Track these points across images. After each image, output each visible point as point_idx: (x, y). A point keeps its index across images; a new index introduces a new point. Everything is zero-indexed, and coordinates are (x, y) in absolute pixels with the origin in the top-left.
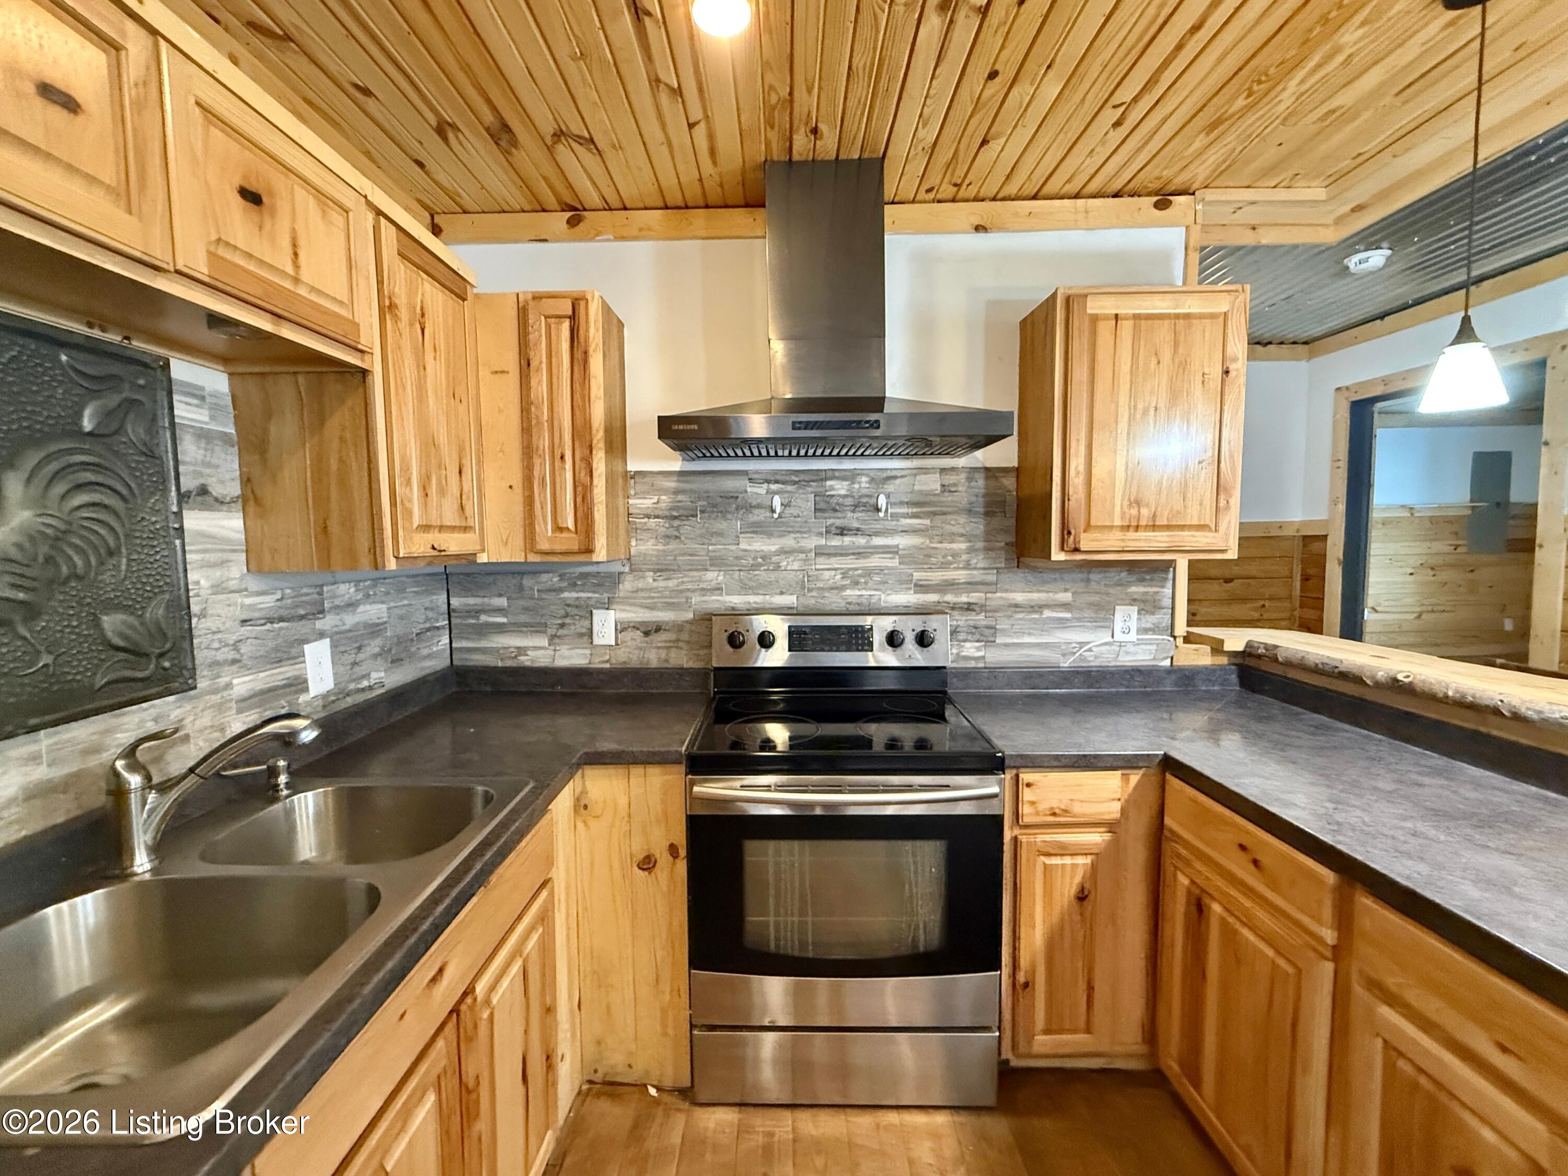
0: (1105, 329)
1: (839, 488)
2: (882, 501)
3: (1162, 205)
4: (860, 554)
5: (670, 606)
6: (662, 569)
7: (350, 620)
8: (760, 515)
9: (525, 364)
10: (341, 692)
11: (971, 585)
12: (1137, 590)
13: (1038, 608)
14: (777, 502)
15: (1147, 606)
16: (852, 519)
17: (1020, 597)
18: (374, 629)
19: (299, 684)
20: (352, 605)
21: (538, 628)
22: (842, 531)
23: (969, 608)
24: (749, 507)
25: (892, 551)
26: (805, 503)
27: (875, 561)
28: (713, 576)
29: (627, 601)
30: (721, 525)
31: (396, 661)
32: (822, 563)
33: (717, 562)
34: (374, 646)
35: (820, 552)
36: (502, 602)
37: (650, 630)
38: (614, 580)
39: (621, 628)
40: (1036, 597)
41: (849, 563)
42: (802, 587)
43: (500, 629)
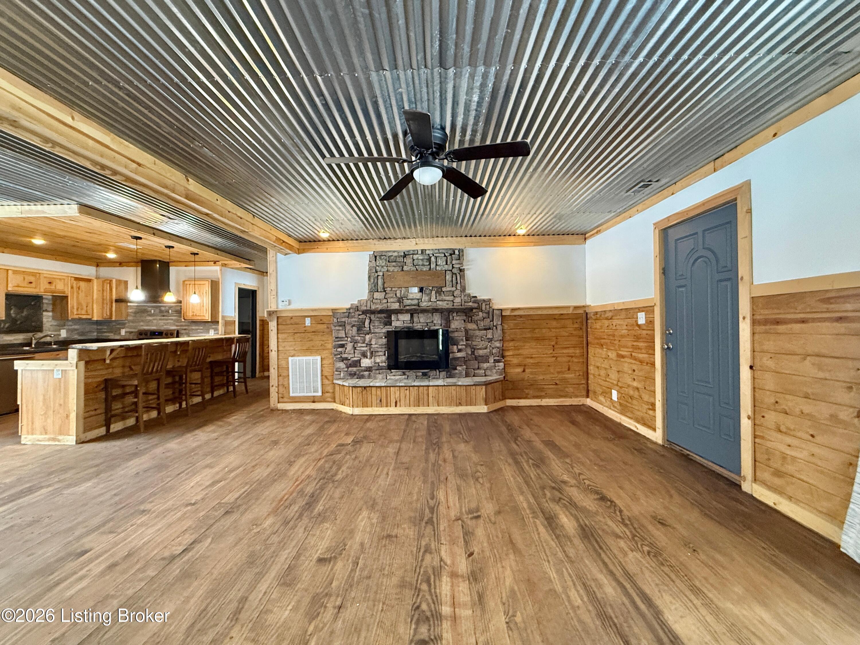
0: (188, 286)
1: (163, 309)
2: (170, 311)
3: (215, 263)
4: (167, 320)
5: (135, 328)
6: (133, 322)
7: (70, 327)
8: (149, 313)
9: (103, 290)
10: (67, 338)
11: (185, 326)
12: (214, 327)
13: (197, 329)
14: (153, 311)
15: (216, 330)
16: (165, 314)
17: (194, 328)
18: (76, 330)
19: (60, 335)
20: (71, 326)
21: (112, 332)
22: (164, 316)
23: (185, 329)
24: (148, 312)
25: (172, 319)
26: (157, 311)
27: (169, 321)
28: (142, 323)
29: (127, 327)
30: (143, 315)
31: (81, 335)
32: (160, 321)
33: (142, 321)
34: (76, 332)
35: (160, 319)
36: (105, 327)
37: (131, 333)
38: (125, 324)
39: (126, 332)
40: (197, 328)
41: (165, 321)
42: (156, 326)
43: (105, 332)
